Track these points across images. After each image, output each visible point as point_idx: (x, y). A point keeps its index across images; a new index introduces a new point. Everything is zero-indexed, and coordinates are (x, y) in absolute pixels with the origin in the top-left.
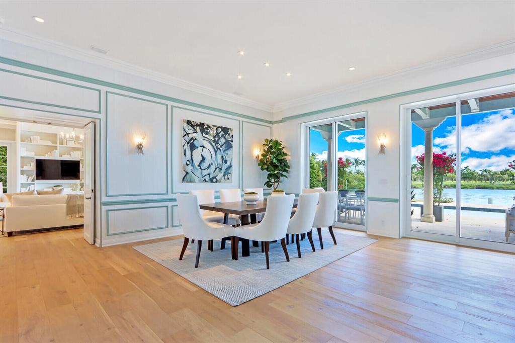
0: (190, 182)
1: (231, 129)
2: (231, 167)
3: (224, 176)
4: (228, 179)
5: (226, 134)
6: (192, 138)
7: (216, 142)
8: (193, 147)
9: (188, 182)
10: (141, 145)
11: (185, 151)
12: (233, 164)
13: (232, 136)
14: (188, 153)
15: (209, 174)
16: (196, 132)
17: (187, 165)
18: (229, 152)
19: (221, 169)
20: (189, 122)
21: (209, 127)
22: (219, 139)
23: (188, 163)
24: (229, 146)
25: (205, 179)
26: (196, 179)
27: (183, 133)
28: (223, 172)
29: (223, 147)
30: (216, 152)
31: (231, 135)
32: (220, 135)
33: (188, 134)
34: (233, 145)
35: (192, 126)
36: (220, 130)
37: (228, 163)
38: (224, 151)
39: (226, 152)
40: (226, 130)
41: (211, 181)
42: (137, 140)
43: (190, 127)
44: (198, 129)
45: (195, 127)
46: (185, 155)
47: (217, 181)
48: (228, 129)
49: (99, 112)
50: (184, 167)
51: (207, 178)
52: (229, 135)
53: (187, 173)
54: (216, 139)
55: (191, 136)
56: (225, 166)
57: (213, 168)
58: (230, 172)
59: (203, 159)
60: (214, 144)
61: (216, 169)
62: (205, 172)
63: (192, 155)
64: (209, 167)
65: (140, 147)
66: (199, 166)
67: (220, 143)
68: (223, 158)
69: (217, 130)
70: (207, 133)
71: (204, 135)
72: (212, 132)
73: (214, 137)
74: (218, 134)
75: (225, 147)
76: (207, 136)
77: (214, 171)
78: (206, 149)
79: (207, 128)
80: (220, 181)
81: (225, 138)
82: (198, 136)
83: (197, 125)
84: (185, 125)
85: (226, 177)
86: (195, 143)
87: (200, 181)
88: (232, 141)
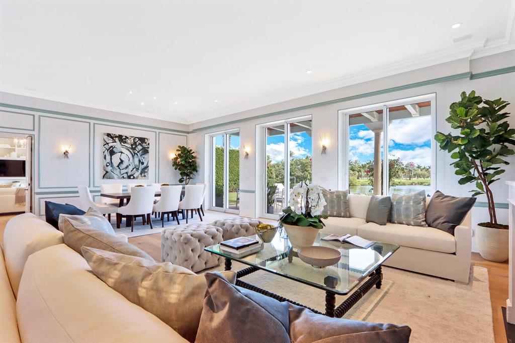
0: (110, 178)
1: (147, 139)
2: (147, 167)
3: (141, 174)
4: (145, 176)
5: (142, 143)
6: (112, 147)
7: (134, 149)
8: (112, 153)
9: (107, 178)
10: (67, 152)
11: (105, 156)
12: (150, 165)
13: (149, 144)
14: (108, 157)
15: (127, 173)
16: (116, 142)
17: (107, 166)
18: (146, 156)
19: (138, 169)
20: (109, 135)
21: (127, 137)
22: (136, 146)
23: (108, 164)
24: (145, 151)
25: (123, 177)
26: (115, 176)
27: (103, 143)
28: (140, 171)
29: (140, 152)
30: (133, 156)
31: (147, 143)
32: (137, 143)
33: (108, 144)
34: (149, 151)
35: (112, 137)
36: (137, 140)
37: (145, 165)
38: (141, 155)
39: (143, 156)
40: (142, 140)
41: (129, 177)
42: (64, 149)
43: (110, 138)
44: (117, 139)
45: (114, 138)
46: (105, 158)
47: (134, 178)
48: (145, 139)
49: (34, 130)
50: (104, 167)
51: (125, 176)
52: (146, 143)
53: (107, 172)
54: (134, 147)
55: (110, 145)
56: (142, 167)
57: (130, 168)
58: (146, 171)
59: (122, 162)
60: (131, 150)
61: (133, 169)
62: (123, 172)
63: (111, 159)
64: (127, 167)
65: (66, 153)
66: (118, 166)
67: (137, 149)
68: (140, 161)
69: (134, 140)
70: (125, 142)
71: (122, 144)
72: (129, 141)
73: (132, 145)
74: (135, 143)
75: (142, 152)
76: (125, 145)
77: (132, 171)
78: (124, 154)
79: (125, 139)
80: (137, 178)
81: (141, 145)
82: (117, 145)
83: (116, 137)
84: (106, 137)
85: (143, 175)
86: (114, 150)
87: (119, 178)
88: (148, 148)
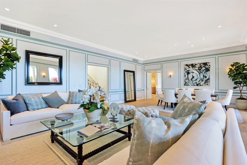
0: (187, 86)
1: (209, 63)
2: (209, 79)
3: (205, 83)
4: (208, 84)
5: (205, 65)
6: (188, 70)
7: (200, 70)
8: (188, 73)
9: (186, 85)
11: (185, 75)
12: (211, 77)
13: (210, 65)
14: (186, 76)
15: (196, 83)
16: (190, 68)
17: (186, 80)
18: (207, 73)
19: (203, 80)
20: (187, 65)
21: (196, 64)
22: (202, 68)
23: (186, 79)
24: (208, 70)
25: (194, 85)
26: (190, 85)
27: (184, 69)
28: (204, 82)
29: (204, 71)
30: (200, 74)
31: (209, 65)
32: (202, 66)
33: (186, 69)
35: (188, 66)
36: (202, 64)
37: (207, 78)
38: (205, 73)
39: (206, 73)
40: (205, 64)
41: (197, 85)
43: (187, 67)
44: (190, 66)
45: (189, 66)
46: (185, 76)
47: (200, 85)
48: (207, 63)
49: (161, 69)
50: (185, 80)
51: (195, 84)
52: (207, 65)
53: (186, 83)
54: (200, 68)
55: (187, 70)
56: (205, 79)
57: (198, 80)
58: (208, 81)
59: (193, 77)
60: (199, 71)
61: (200, 80)
62: (194, 82)
63: (188, 76)
64: (196, 80)
65: (170, 76)
66: (191, 80)
67: (202, 70)
68: (204, 76)
69: (200, 65)
70: (195, 67)
71: (193, 68)
72: (198, 66)
73: (199, 68)
74: (201, 67)
75: (205, 71)
76: (195, 68)
77: (199, 82)
78: (195, 73)
79: (195, 65)
80: (202, 85)
81: (205, 67)
83: (190, 65)
84: (185, 66)
85: (206, 83)
86: (190, 72)
87: (192, 85)
88: (210, 68)
